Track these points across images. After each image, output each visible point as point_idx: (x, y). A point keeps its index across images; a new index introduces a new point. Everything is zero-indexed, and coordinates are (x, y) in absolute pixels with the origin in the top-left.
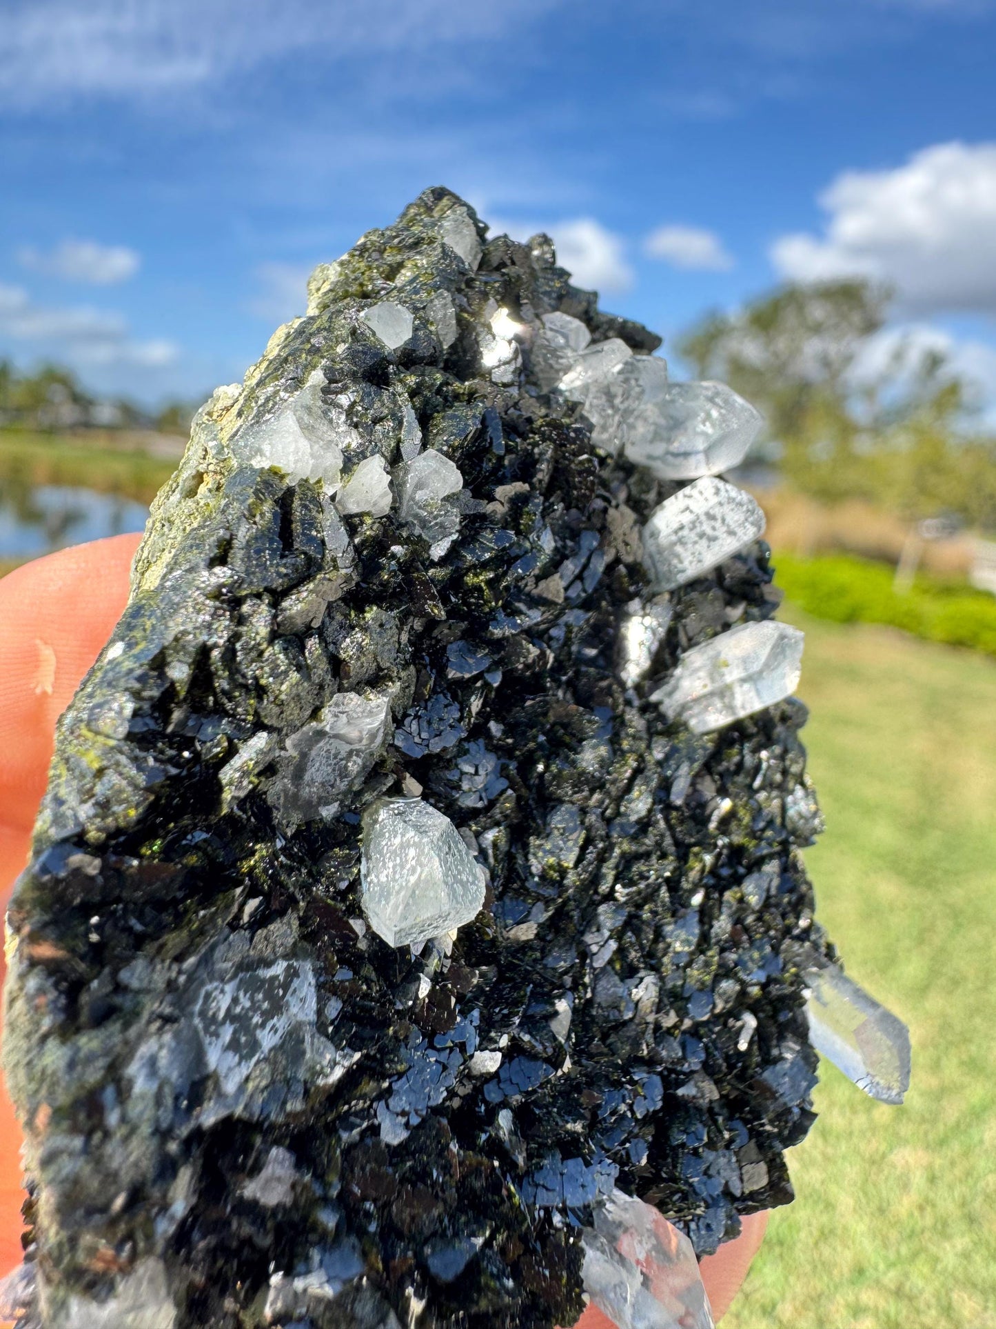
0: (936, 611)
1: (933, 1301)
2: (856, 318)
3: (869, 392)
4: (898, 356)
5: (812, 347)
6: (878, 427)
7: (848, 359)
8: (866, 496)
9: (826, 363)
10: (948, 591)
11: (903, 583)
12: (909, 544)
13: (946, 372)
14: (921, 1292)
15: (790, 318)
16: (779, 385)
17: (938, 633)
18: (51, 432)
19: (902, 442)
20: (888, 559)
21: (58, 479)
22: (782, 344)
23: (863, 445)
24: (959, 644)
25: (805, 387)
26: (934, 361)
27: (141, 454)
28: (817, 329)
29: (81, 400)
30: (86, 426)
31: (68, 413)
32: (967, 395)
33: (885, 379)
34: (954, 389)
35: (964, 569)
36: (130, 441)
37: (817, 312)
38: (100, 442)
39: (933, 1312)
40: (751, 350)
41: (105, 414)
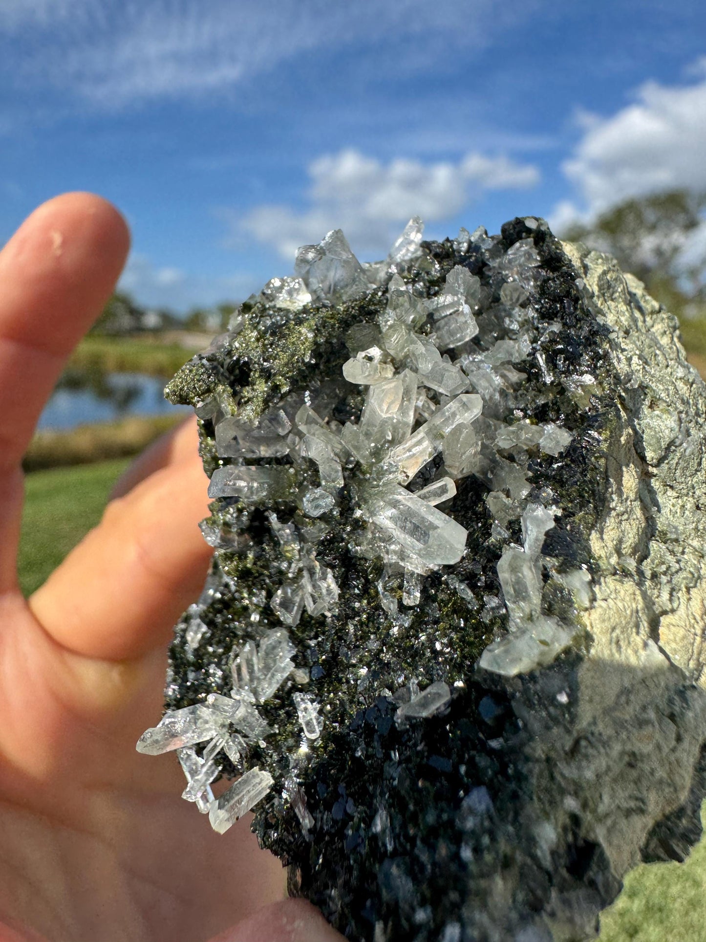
2: (682, 218)
3: (693, 273)
5: (649, 242)
6: (701, 298)
7: (676, 250)
9: (660, 253)
18: (116, 335)
21: (122, 367)
22: (625, 241)
23: (691, 312)
27: (176, 347)
28: (652, 228)
29: (136, 313)
30: (139, 330)
31: (126, 321)
37: (650, 215)
38: (150, 341)
41: (151, 320)
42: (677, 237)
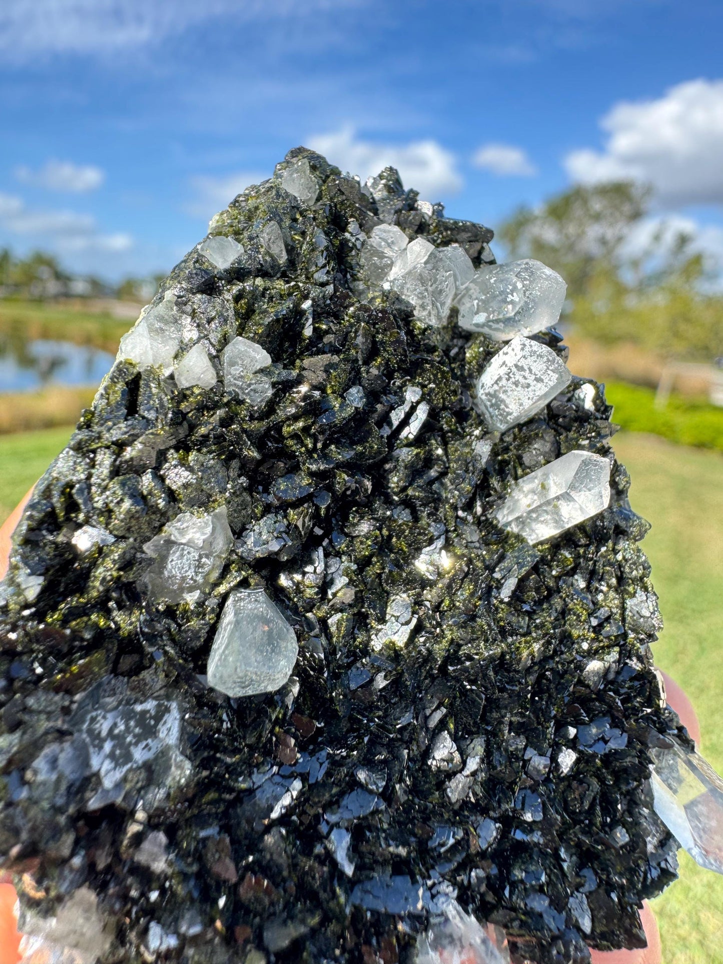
0: (685, 422)
1: (687, 919)
2: (627, 208)
3: (635, 264)
4: (657, 238)
5: (594, 231)
6: (642, 288)
7: (620, 239)
8: (633, 339)
9: (603, 241)
10: (693, 408)
11: (661, 401)
12: (665, 373)
13: (692, 249)
14: (678, 912)
15: (577, 211)
16: (569, 259)
17: (686, 438)
18: (40, 300)
19: (660, 299)
20: (650, 385)
21: (46, 335)
22: (571, 229)
23: (631, 302)
24: (701, 446)
25: (588, 260)
26: (683, 240)
27: (106, 315)
28: (597, 217)
29: (61, 277)
30: (66, 295)
31: (53, 287)
32: (707, 264)
33: (648, 254)
34: (698, 259)
35: (705, 391)
36: (97, 307)
37: (597, 205)
38: (76, 307)
39: (687, 927)
40: (550, 234)
41: (79, 287)
42: (622, 228)
